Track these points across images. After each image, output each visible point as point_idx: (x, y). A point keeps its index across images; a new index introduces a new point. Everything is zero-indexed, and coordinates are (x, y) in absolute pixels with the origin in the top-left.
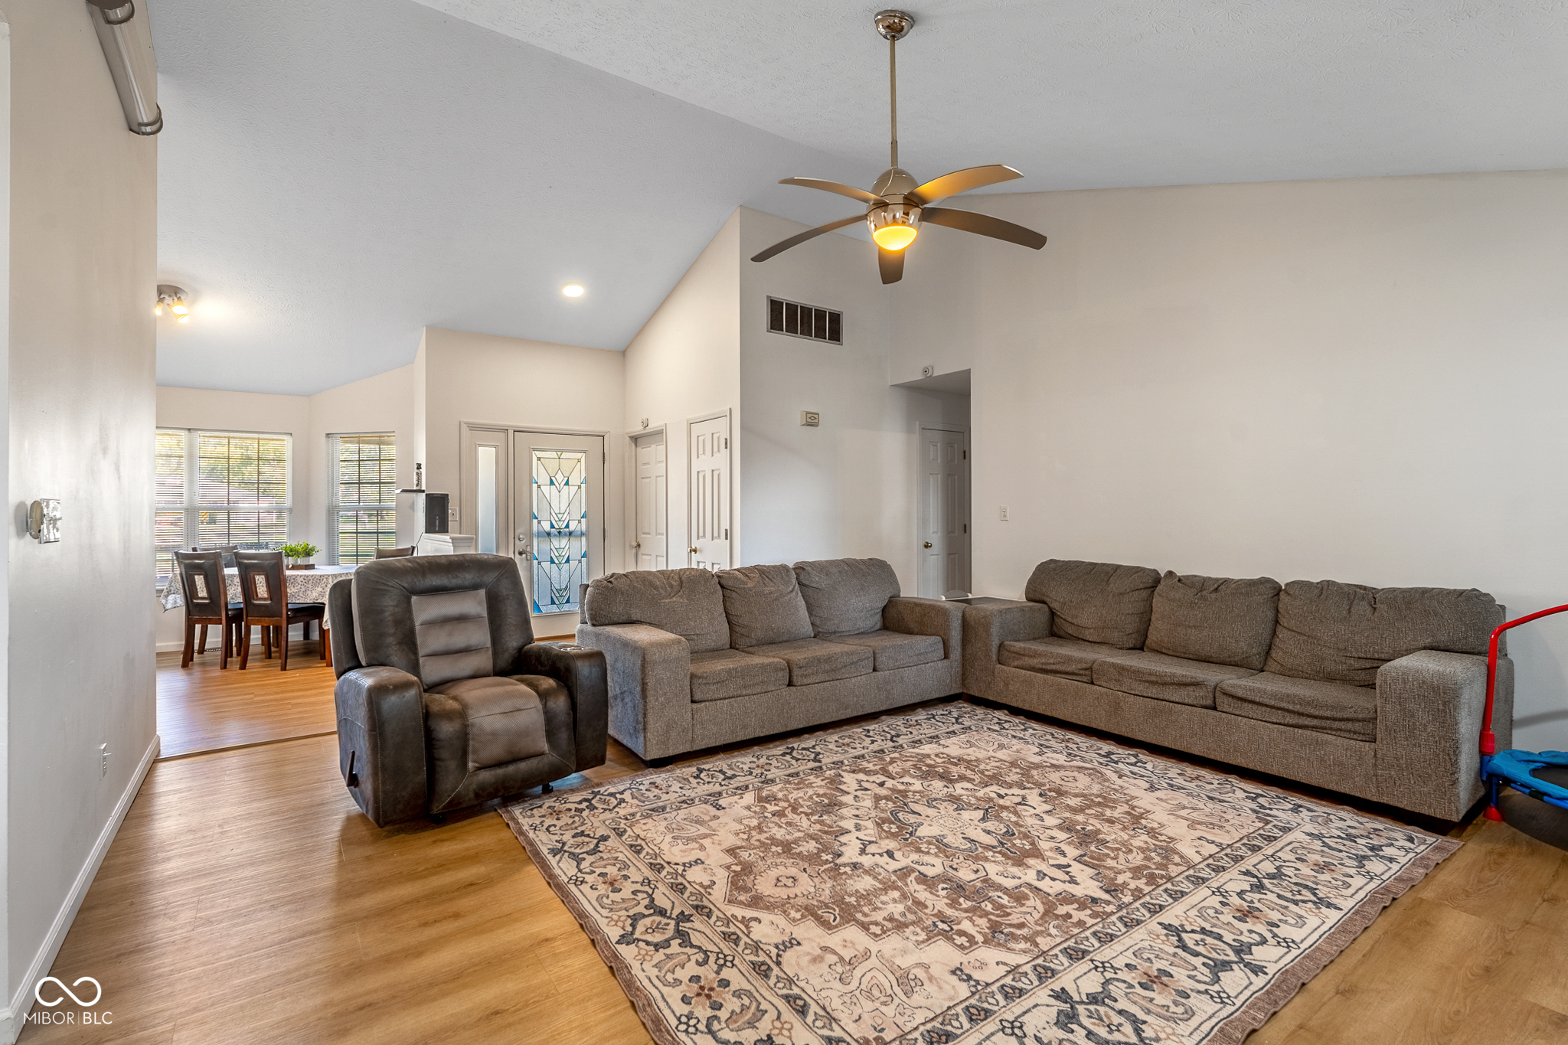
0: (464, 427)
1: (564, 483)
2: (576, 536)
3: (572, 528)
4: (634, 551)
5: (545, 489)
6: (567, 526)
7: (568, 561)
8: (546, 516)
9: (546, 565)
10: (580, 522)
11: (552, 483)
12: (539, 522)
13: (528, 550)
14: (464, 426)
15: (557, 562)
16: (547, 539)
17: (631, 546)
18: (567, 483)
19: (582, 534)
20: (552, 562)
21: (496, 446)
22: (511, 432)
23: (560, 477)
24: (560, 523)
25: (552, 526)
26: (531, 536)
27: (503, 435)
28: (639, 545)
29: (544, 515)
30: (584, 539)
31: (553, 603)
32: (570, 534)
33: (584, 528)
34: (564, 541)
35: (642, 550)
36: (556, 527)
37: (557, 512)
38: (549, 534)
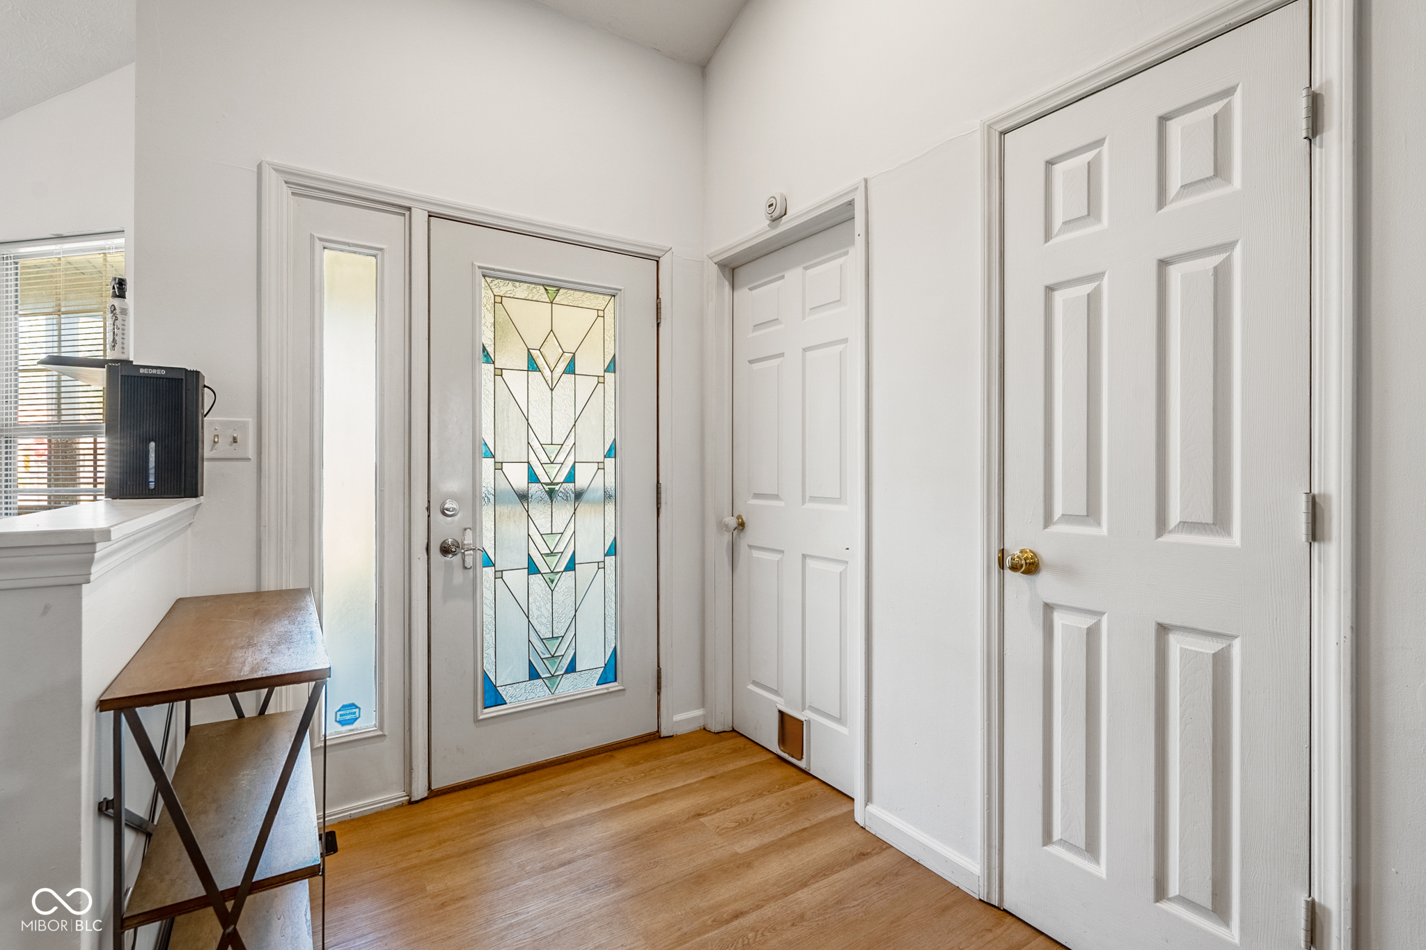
0: (273, 182)
1: (562, 366)
2: (593, 502)
3: (582, 481)
4: (727, 537)
5: (516, 380)
6: (571, 478)
7: (571, 566)
8: (519, 452)
9: (517, 579)
10: (601, 467)
11: (533, 366)
12: (499, 466)
13: (468, 540)
14: (272, 179)
15: (544, 569)
16: (519, 508)
17: (722, 526)
18: (571, 369)
19: (607, 496)
20: (532, 569)
21: (376, 252)
22: (419, 217)
23: (552, 352)
24: (553, 470)
25: (533, 478)
26: (475, 499)
27: (397, 222)
28: (742, 525)
29: (511, 447)
30: (610, 508)
31: (534, 674)
32: (579, 495)
33: (610, 483)
34: (563, 513)
35: (750, 537)
36: (544, 479)
37: (545, 439)
38: (523, 497)
